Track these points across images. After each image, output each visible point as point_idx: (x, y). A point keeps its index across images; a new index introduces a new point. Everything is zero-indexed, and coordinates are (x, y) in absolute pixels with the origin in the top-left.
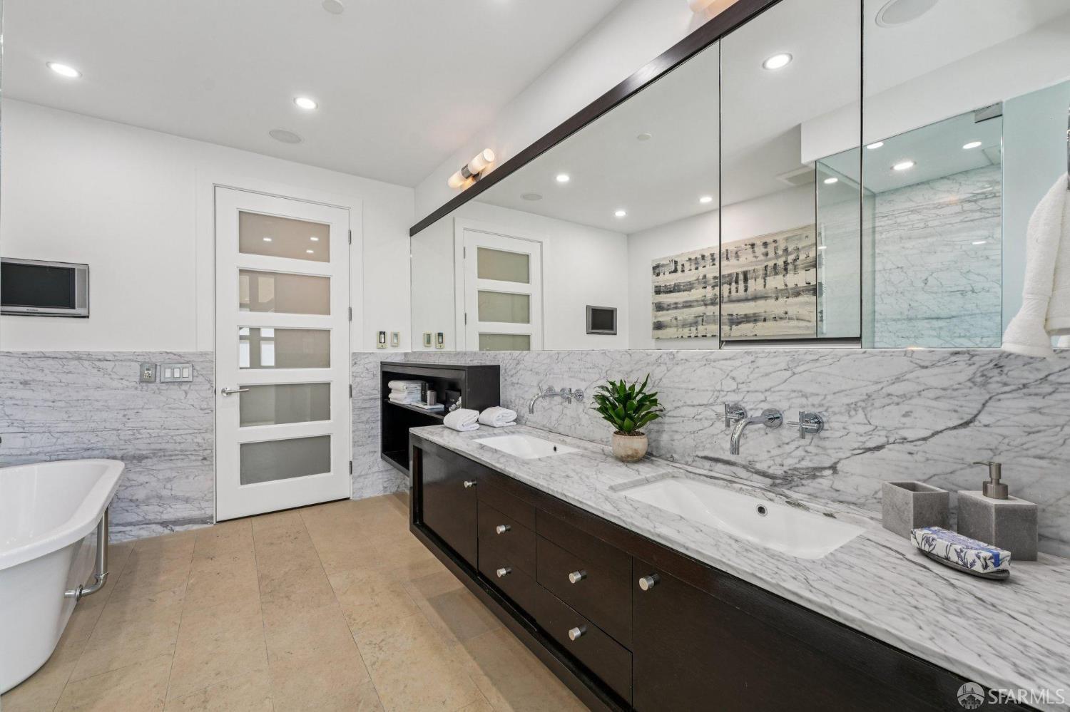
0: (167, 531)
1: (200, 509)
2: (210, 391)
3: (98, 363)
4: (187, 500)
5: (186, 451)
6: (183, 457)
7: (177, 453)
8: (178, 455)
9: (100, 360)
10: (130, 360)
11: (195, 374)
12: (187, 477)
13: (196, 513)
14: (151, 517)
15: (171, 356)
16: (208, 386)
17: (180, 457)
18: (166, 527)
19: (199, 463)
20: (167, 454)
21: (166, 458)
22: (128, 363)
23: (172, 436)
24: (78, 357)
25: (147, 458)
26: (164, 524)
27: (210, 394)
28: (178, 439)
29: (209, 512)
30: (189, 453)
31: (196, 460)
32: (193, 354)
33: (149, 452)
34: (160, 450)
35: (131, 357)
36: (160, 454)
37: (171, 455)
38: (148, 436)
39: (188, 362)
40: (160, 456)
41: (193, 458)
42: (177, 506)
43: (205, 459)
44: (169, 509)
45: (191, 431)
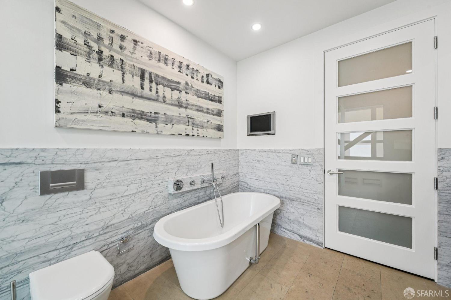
0: (301, 241)
1: (316, 236)
2: (321, 171)
3: (278, 154)
4: (310, 228)
5: (310, 202)
6: (308, 205)
7: (306, 202)
8: (306, 203)
9: (278, 153)
10: (288, 153)
11: (314, 161)
12: (310, 216)
13: (314, 238)
14: (295, 230)
15: (304, 151)
16: (320, 168)
17: (307, 204)
18: (301, 238)
19: (316, 211)
20: (302, 201)
21: (301, 203)
22: (287, 154)
23: (304, 192)
24: (272, 151)
25: (294, 200)
26: (301, 236)
27: (321, 172)
28: (306, 195)
29: (321, 240)
30: (312, 203)
31: (314, 208)
32: (313, 150)
33: (295, 198)
34: (299, 198)
35: (288, 152)
36: (299, 200)
37: (303, 202)
38: (294, 190)
39: (311, 155)
40: (299, 202)
41: (313, 206)
42: (306, 230)
43: (318, 209)
44: (302, 230)
45: (312, 192)
